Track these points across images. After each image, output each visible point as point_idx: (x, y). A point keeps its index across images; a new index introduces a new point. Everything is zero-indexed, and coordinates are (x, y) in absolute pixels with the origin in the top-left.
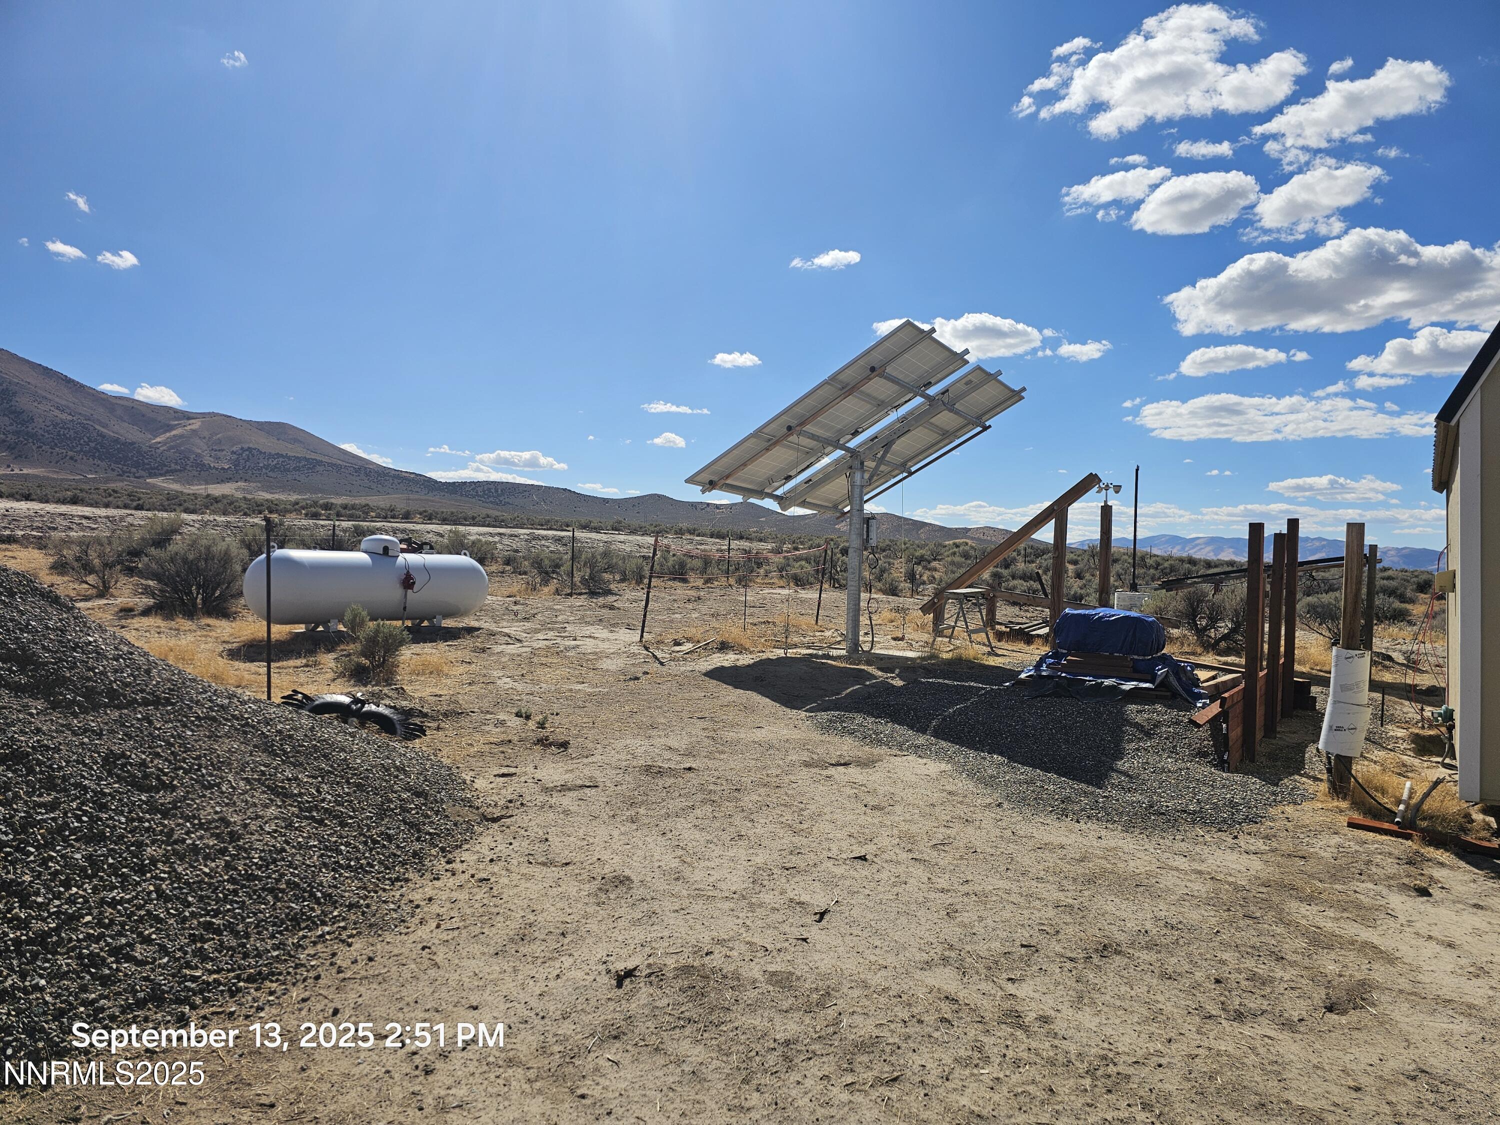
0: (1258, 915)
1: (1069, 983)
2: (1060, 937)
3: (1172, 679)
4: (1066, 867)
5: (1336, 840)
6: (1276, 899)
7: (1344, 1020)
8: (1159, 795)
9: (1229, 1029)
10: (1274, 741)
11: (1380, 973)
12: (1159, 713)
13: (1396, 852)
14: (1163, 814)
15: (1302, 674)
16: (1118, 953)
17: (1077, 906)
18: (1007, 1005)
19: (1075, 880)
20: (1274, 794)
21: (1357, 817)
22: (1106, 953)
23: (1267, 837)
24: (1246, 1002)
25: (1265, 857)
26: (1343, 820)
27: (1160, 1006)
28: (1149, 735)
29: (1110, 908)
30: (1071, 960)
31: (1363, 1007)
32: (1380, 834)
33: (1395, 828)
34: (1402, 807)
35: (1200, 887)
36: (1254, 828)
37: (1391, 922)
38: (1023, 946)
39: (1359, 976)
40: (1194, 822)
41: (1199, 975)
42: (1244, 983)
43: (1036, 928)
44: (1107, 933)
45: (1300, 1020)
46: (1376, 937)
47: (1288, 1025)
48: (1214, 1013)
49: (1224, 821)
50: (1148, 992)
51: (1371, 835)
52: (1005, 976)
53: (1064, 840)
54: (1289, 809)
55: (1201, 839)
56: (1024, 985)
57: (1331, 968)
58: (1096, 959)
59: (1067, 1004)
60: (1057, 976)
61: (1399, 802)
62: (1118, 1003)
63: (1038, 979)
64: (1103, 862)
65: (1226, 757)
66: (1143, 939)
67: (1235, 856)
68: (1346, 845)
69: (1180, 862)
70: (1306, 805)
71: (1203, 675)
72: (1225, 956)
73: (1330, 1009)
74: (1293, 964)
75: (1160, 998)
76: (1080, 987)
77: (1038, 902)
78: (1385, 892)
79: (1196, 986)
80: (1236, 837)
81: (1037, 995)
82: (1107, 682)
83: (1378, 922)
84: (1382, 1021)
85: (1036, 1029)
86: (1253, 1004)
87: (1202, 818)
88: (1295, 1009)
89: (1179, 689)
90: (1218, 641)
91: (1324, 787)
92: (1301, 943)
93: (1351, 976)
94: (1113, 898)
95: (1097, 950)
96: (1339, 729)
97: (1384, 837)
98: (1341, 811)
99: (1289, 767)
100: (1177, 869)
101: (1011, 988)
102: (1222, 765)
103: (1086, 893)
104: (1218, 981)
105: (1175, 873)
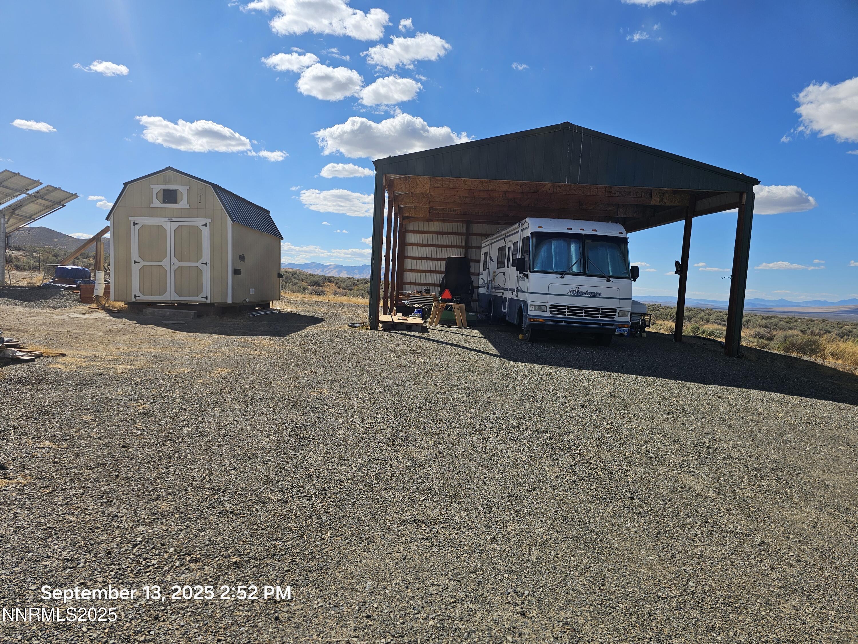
26: (89, 307)
51: (91, 309)
82: (63, 285)
96: (96, 289)
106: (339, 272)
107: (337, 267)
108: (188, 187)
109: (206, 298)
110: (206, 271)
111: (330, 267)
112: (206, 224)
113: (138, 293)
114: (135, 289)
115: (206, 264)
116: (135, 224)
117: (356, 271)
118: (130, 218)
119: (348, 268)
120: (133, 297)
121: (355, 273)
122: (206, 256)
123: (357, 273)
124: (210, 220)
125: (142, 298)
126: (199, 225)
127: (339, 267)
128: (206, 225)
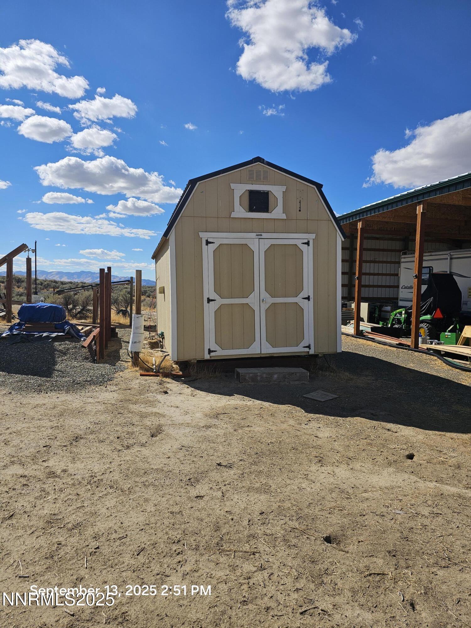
0: (122, 412)
1: (67, 455)
2: (57, 439)
3: (71, 330)
4: (50, 412)
5: (138, 381)
6: (125, 405)
7: (157, 438)
8: (75, 376)
9: (127, 452)
10: (107, 350)
11: (163, 421)
12: (67, 344)
13: (156, 381)
14: (79, 383)
15: (113, 325)
16: (82, 438)
17: (60, 426)
18: (47, 471)
19: (55, 416)
20: (115, 369)
21: (143, 373)
22: (77, 440)
23: (116, 385)
24: (129, 442)
25: (117, 392)
26: (138, 374)
27: (103, 452)
28: (65, 354)
29: (72, 423)
30: (65, 446)
31: (161, 433)
32: (150, 376)
33: (154, 374)
34: (154, 366)
35: (101, 407)
36: (111, 382)
37: (160, 404)
38: (44, 447)
39: (157, 424)
40: (90, 384)
41: (111, 438)
42: (126, 436)
43: (47, 438)
44: (75, 433)
45: (146, 442)
46: (157, 410)
47: (143, 445)
48: (120, 449)
49: (101, 382)
50: (97, 449)
51: (147, 377)
52: (41, 460)
53: (44, 402)
54: (121, 373)
55: (94, 390)
56: (50, 461)
57: (149, 423)
58: (74, 443)
59: (70, 463)
60: (62, 454)
61: (153, 365)
62: (88, 456)
63: (55, 457)
64: (63, 406)
65: (96, 358)
66: (88, 431)
67: (107, 394)
68: (141, 382)
69: (90, 400)
70: (126, 371)
71: (80, 328)
72: (117, 429)
73: (152, 436)
74: (137, 425)
75: (102, 449)
76: (72, 455)
77: (43, 428)
78: (156, 395)
79: (112, 442)
80: (106, 387)
81: (57, 463)
82: (45, 334)
83: (157, 405)
84: (168, 435)
85: (63, 475)
86: (131, 441)
87: (93, 382)
88: (144, 439)
89: (75, 334)
90: (76, 314)
91: (130, 364)
92: (138, 418)
93: (155, 424)
94: (72, 419)
95: (74, 440)
96: (135, 342)
97: (151, 377)
98: (137, 371)
99: (115, 359)
100: (90, 403)
101: (45, 464)
102: (94, 361)
103: (61, 420)
104: (118, 438)
105: (90, 404)
106: (61, 277)
107: (59, 273)
108: (284, 188)
109: (309, 347)
110: (308, 308)
111: (53, 273)
112: (309, 242)
113: (214, 347)
114: (210, 342)
115: (308, 298)
116: (208, 243)
117: (75, 276)
118: (202, 235)
119: (68, 274)
120: (206, 352)
121: (75, 278)
122: (308, 289)
123: (76, 277)
124: (313, 236)
125: (221, 353)
126: (299, 243)
127: (60, 273)
128: (308, 244)
